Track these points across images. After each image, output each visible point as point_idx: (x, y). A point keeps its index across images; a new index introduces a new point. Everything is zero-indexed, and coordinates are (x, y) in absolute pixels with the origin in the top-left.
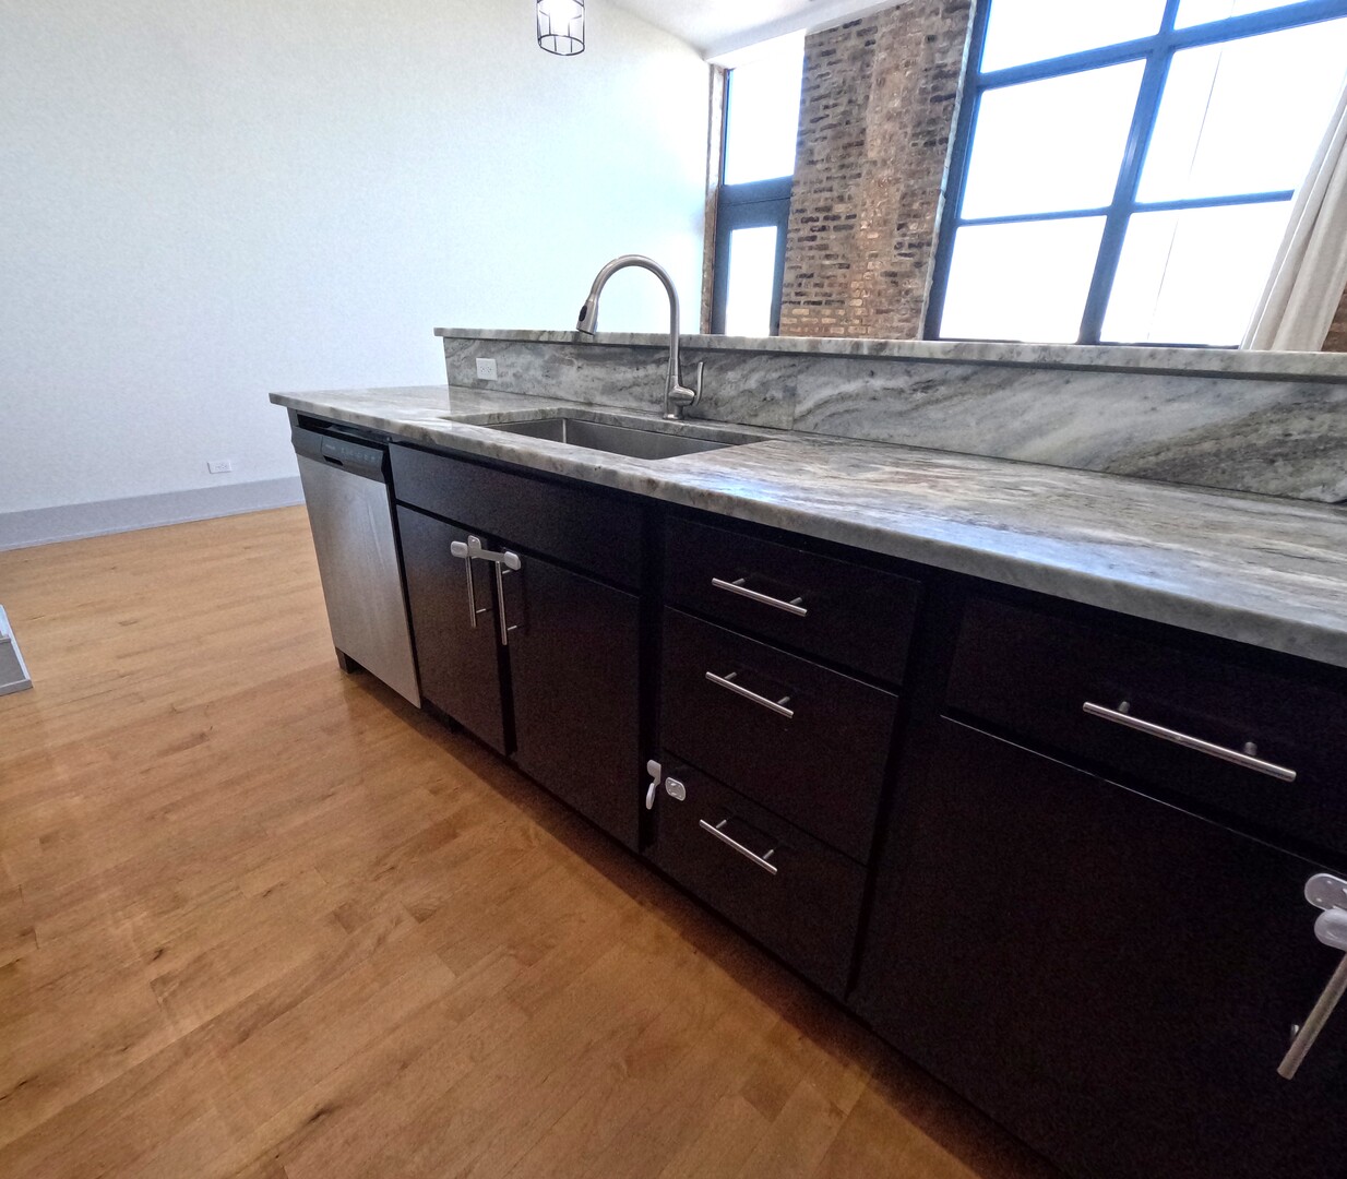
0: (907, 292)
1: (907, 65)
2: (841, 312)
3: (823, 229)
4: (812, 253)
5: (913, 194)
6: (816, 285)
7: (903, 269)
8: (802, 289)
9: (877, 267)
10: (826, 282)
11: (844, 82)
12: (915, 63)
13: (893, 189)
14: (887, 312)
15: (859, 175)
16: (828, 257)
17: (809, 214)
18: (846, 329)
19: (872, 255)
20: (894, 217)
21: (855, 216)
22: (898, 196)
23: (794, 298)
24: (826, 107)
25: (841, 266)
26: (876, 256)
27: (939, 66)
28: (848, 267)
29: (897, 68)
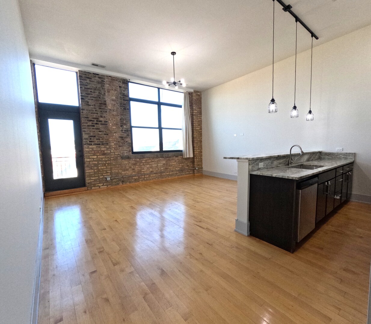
0: (127, 141)
1: (115, 90)
2: (108, 147)
3: (97, 124)
4: (94, 130)
5: (123, 119)
6: (97, 139)
7: (124, 136)
8: (92, 140)
9: (117, 135)
10: (101, 138)
11: (96, 87)
12: (117, 91)
13: (117, 117)
14: (122, 146)
15: (106, 112)
16: (100, 131)
17: (90, 119)
18: (110, 151)
19: (114, 132)
20: (119, 124)
21: (107, 122)
22: (119, 119)
23: (89, 143)
24: (91, 92)
25: (105, 134)
26: (116, 132)
27: (123, 93)
28: (108, 135)
29: (112, 90)
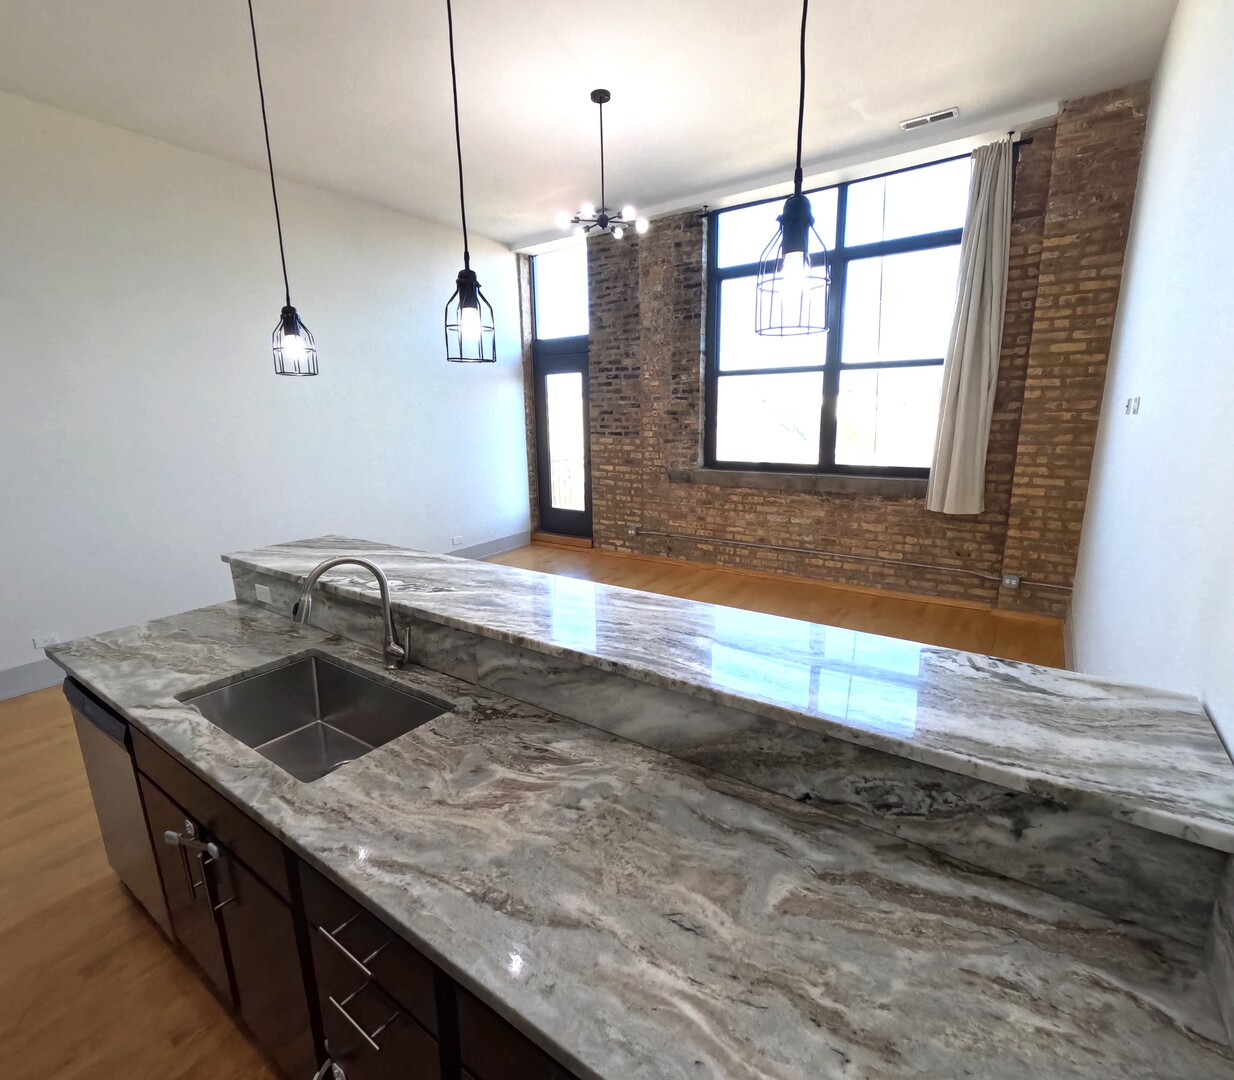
0: (686, 427)
1: (663, 261)
2: (638, 441)
3: (616, 377)
4: (609, 395)
5: (681, 354)
6: (616, 420)
7: (680, 409)
8: (606, 423)
9: (660, 407)
10: (623, 418)
11: (619, 271)
12: (669, 261)
13: (665, 349)
14: (673, 441)
15: (639, 338)
16: (622, 398)
17: (603, 366)
18: (643, 454)
19: (656, 398)
20: (669, 371)
21: (639, 368)
22: (670, 354)
23: (599, 430)
24: (608, 288)
25: (633, 406)
26: (659, 398)
27: (686, 264)
28: (639, 406)
29: (656, 263)
